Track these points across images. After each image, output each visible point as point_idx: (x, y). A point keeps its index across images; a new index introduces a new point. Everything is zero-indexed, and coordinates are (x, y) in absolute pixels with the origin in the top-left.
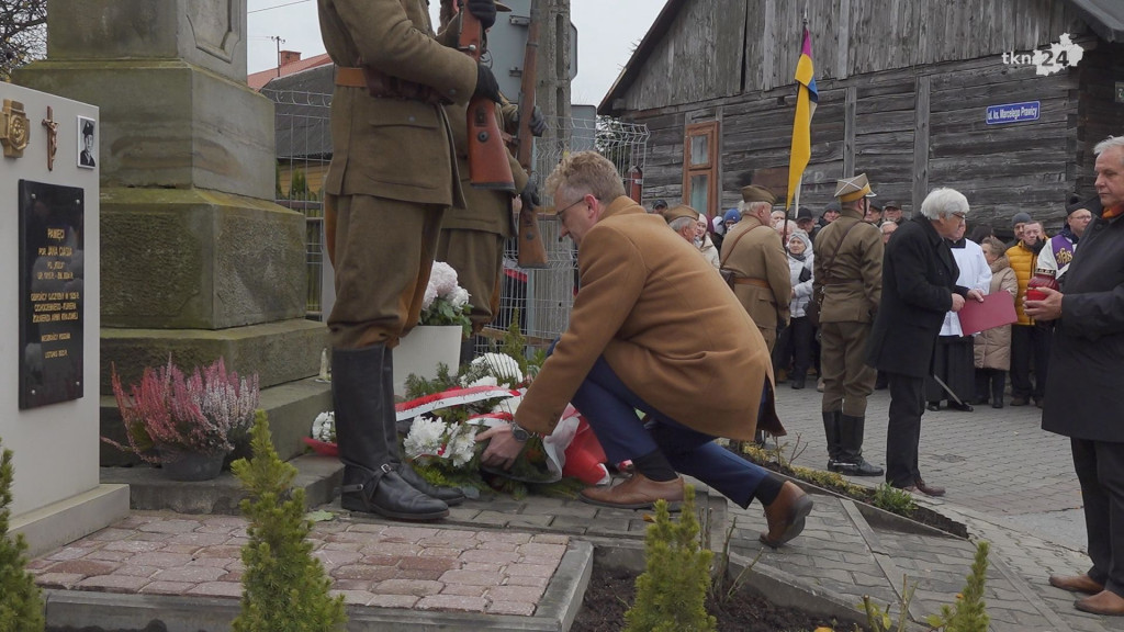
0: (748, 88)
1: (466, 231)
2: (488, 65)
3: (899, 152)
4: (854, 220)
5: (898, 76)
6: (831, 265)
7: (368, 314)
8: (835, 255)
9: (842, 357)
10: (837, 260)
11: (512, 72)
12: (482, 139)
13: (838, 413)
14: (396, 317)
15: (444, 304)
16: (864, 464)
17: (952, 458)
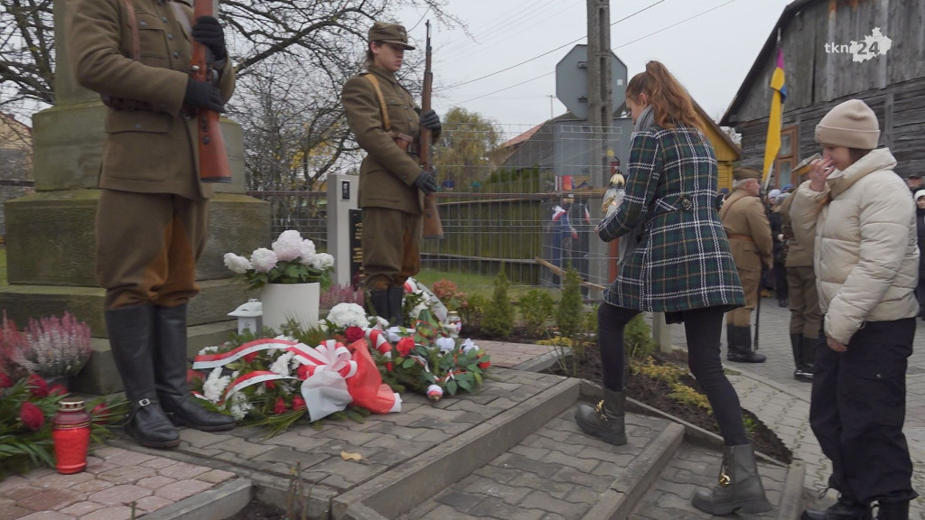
0: (817, 101)
5: (923, 83)
11: (580, 99)
15: (295, 267)
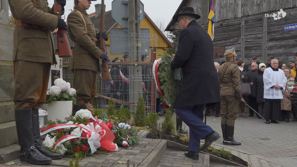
1: (82, 70)
2: (63, 18)
3: (258, 40)
4: (230, 63)
5: (257, 16)
6: (223, 77)
7: (24, 98)
8: (224, 74)
9: (227, 107)
10: (225, 76)
11: (123, 19)
12: (62, 42)
13: (226, 125)
14: (33, 99)
15: (65, 94)
16: (234, 141)
17: (266, 139)
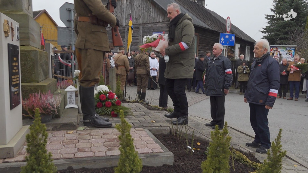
3: (136, 40)
4: (143, 54)
5: (136, 26)
9: (141, 81)
10: (140, 62)
11: (67, 20)
12: (116, 36)
13: (140, 92)
14: (99, 79)
